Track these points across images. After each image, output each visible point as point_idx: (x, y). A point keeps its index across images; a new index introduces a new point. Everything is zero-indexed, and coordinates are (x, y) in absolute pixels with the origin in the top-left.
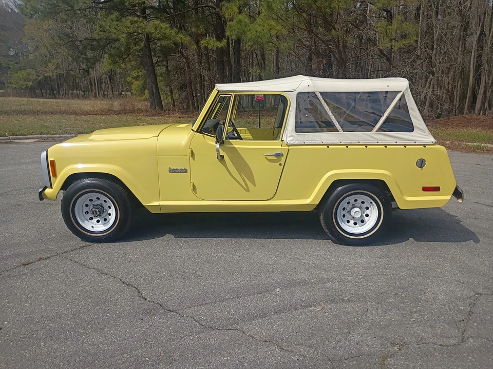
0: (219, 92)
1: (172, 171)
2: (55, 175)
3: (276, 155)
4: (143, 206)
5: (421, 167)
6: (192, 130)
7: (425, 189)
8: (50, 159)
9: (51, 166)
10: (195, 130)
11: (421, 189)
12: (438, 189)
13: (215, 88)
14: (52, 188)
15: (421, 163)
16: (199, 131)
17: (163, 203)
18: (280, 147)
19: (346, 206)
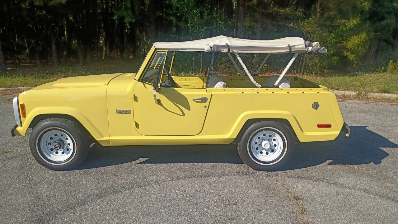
0: (156, 49)
1: (119, 112)
2: (24, 116)
3: (201, 99)
4: (96, 141)
5: (316, 108)
6: (135, 79)
7: (320, 126)
8: (20, 103)
9: (21, 108)
10: (137, 80)
11: (316, 126)
12: (329, 126)
13: (153, 46)
14: (22, 126)
15: (316, 106)
16: (140, 80)
17: (111, 138)
18: (205, 93)
19: (257, 140)
